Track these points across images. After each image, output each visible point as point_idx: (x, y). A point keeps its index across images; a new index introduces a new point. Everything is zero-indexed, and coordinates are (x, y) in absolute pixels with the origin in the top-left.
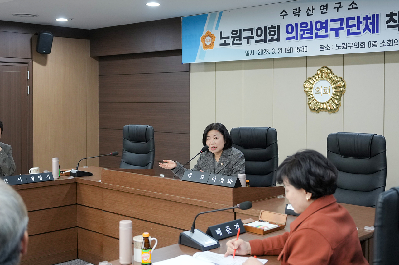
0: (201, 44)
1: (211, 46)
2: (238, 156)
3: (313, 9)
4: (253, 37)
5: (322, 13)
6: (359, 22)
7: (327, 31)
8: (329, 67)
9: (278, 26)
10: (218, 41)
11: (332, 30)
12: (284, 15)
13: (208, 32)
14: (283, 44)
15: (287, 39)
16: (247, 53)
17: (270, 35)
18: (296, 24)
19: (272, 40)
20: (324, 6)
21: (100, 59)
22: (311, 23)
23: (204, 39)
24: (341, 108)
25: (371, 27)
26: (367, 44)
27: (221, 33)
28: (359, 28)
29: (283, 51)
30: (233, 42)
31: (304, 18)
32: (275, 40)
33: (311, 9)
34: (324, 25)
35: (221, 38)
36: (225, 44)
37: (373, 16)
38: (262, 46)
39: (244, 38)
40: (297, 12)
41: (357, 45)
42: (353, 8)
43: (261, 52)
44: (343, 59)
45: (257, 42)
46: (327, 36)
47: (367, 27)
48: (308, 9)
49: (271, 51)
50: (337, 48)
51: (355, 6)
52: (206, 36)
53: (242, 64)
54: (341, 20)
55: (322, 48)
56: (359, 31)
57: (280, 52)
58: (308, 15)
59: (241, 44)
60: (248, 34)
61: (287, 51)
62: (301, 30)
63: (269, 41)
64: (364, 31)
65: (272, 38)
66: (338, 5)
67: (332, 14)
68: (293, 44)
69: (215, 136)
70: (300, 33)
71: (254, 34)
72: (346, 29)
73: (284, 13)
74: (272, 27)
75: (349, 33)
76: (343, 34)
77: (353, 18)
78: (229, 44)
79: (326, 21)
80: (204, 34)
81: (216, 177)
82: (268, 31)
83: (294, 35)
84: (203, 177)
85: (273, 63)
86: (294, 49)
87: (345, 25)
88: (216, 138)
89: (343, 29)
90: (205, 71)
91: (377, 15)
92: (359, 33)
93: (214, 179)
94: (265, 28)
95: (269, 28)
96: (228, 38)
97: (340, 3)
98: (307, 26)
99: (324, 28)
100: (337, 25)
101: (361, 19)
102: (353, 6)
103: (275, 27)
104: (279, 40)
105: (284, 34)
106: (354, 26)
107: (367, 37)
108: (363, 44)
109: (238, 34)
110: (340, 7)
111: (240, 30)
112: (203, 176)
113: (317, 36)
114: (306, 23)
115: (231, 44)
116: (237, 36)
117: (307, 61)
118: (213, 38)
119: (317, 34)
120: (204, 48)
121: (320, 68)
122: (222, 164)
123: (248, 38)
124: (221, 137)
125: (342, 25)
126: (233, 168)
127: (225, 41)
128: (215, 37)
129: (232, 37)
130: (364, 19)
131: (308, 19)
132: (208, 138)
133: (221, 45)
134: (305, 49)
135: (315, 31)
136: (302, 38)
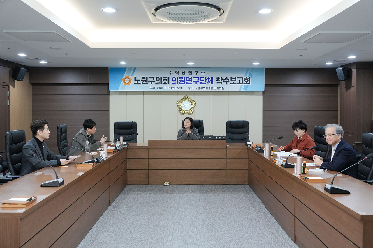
0: (122, 82)
1: (129, 83)
3: (185, 72)
5: (189, 74)
6: (206, 80)
7: (191, 82)
8: (188, 96)
9: (168, 78)
10: (133, 81)
11: (194, 81)
12: (171, 73)
13: (127, 76)
14: (170, 85)
15: (172, 83)
16: (151, 88)
17: (163, 81)
18: (177, 78)
20: (190, 72)
22: (184, 78)
23: (124, 80)
24: (194, 113)
25: (210, 82)
26: (209, 88)
27: (135, 78)
28: (205, 82)
29: (171, 88)
30: (142, 82)
31: (180, 75)
32: (166, 83)
33: (184, 72)
34: (190, 79)
35: (135, 80)
36: (137, 83)
37: (211, 78)
38: (159, 85)
39: (149, 81)
40: (177, 73)
41: (205, 88)
42: (203, 74)
43: (159, 88)
44: (195, 93)
45: (156, 83)
46: (192, 84)
47: (209, 82)
48: (183, 72)
49: (164, 88)
50: (196, 89)
51: (204, 73)
52: (125, 78)
54: (198, 78)
55: (189, 88)
56: (205, 83)
57: (169, 88)
58: (183, 74)
59: (147, 83)
60: (152, 79)
61: (172, 89)
62: (179, 80)
63: (163, 83)
64: (207, 83)
65: (165, 82)
66: (197, 72)
67: (194, 75)
68: (175, 85)
70: (179, 82)
71: (155, 80)
72: (200, 82)
73: (171, 72)
74: (165, 77)
75: (201, 83)
76: (199, 83)
77: (203, 78)
78: (140, 83)
79: (191, 78)
80: (124, 77)
85: (161, 93)
86: (176, 88)
87: (199, 80)
89: (199, 81)
91: (213, 78)
92: (206, 84)
94: (161, 78)
95: (163, 78)
96: (140, 80)
97: (197, 71)
98: (183, 78)
99: (190, 80)
100: (196, 80)
101: (206, 79)
104: (168, 83)
105: (171, 81)
106: (204, 81)
107: (209, 85)
108: (207, 88)
110: (197, 73)
111: (147, 77)
113: (187, 83)
114: (182, 78)
116: (145, 80)
117: (178, 93)
118: (130, 80)
120: (124, 84)
121: (185, 96)
123: (151, 81)
125: (198, 80)
127: (137, 82)
129: (142, 80)
130: (207, 78)
131: (183, 76)
133: (135, 83)
134: (181, 88)
135: (186, 81)
136: (180, 83)
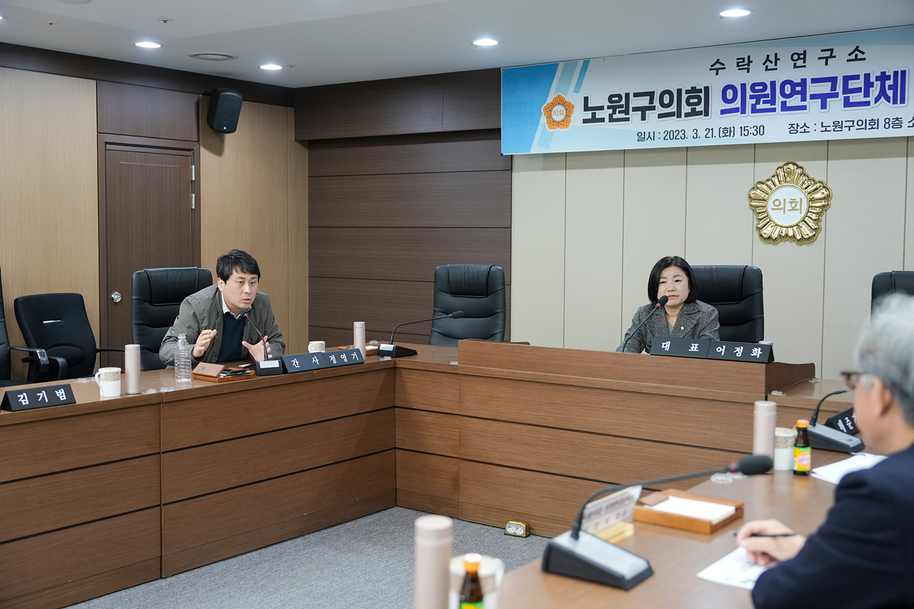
0: (543, 119)
1: (565, 123)
2: (711, 314)
3: (777, 59)
4: (653, 108)
5: (795, 67)
6: (868, 84)
7: (804, 99)
8: (800, 164)
9: (707, 89)
10: (579, 114)
11: (813, 97)
12: (717, 70)
13: (559, 96)
14: (716, 120)
15: (723, 112)
16: (641, 137)
17: (688, 104)
18: (743, 86)
19: (694, 113)
20: (799, 55)
21: (311, 144)
22: (773, 84)
23: (549, 111)
24: (821, 236)
25: (890, 93)
26: (882, 123)
27: (586, 99)
28: (867, 95)
29: (716, 133)
30: (611, 116)
31: (758, 74)
32: (700, 113)
33: (772, 58)
34: (798, 89)
35: (586, 108)
36: (594, 120)
37: (896, 73)
38: (672, 124)
39: (635, 109)
40: (744, 64)
41: (862, 124)
42: (856, 59)
43: (670, 135)
44: (827, 149)
45: (660, 116)
46: (804, 108)
47: (883, 93)
48: (768, 60)
49: (690, 133)
50: (824, 129)
51: (860, 56)
52: (553, 104)
53: (623, 157)
54: (833, 80)
55: (793, 128)
56: (867, 99)
57: (710, 135)
58: (767, 69)
59: (628, 119)
60: (644, 102)
61: (722, 134)
62: (751, 97)
63: (687, 115)
64: (877, 100)
65: (693, 110)
66: (828, 54)
67: (814, 68)
68: (735, 120)
69: (675, 276)
70: (750, 102)
71: (656, 103)
72: (841, 96)
73: (718, 66)
74: (694, 90)
75: (847, 103)
76: (836, 104)
77: (857, 77)
78: (602, 120)
79: (804, 81)
80: (550, 100)
81: (724, 347)
82: (684, 96)
83: (737, 104)
84: (696, 347)
85: (686, 155)
86: (738, 131)
87: (839, 89)
88: (677, 281)
89: (836, 95)
90: (543, 169)
91: (904, 73)
92: (868, 104)
93: (721, 349)
94: (679, 91)
95: (687, 92)
96: (601, 108)
97: (832, 50)
98: (765, 89)
99: (798, 93)
100: (825, 88)
101: (872, 79)
102: (857, 55)
103: (700, 91)
104: (707, 114)
105: (716, 103)
106: (858, 90)
107: (883, 110)
108: (874, 123)
109: (623, 102)
110: (831, 56)
111: (627, 95)
112: (696, 345)
113: (785, 107)
114: (764, 85)
115: (607, 119)
116: (619, 106)
117: (755, 152)
118: (569, 108)
119: (784, 103)
120: (550, 127)
121: (781, 164)
122: (682, 328)
123: (643, 110)
124: (685, 280)
125: (833, 88)
126: (701, 334)
127: (594, 115)
128: (573, 107)
129: (609, 107)
130: (878, 79)
131: (767, 78)
132: (662, 280)
133: (585, 121)
134: (760, 130)
135: (779, 99)
136: (754, 110)
